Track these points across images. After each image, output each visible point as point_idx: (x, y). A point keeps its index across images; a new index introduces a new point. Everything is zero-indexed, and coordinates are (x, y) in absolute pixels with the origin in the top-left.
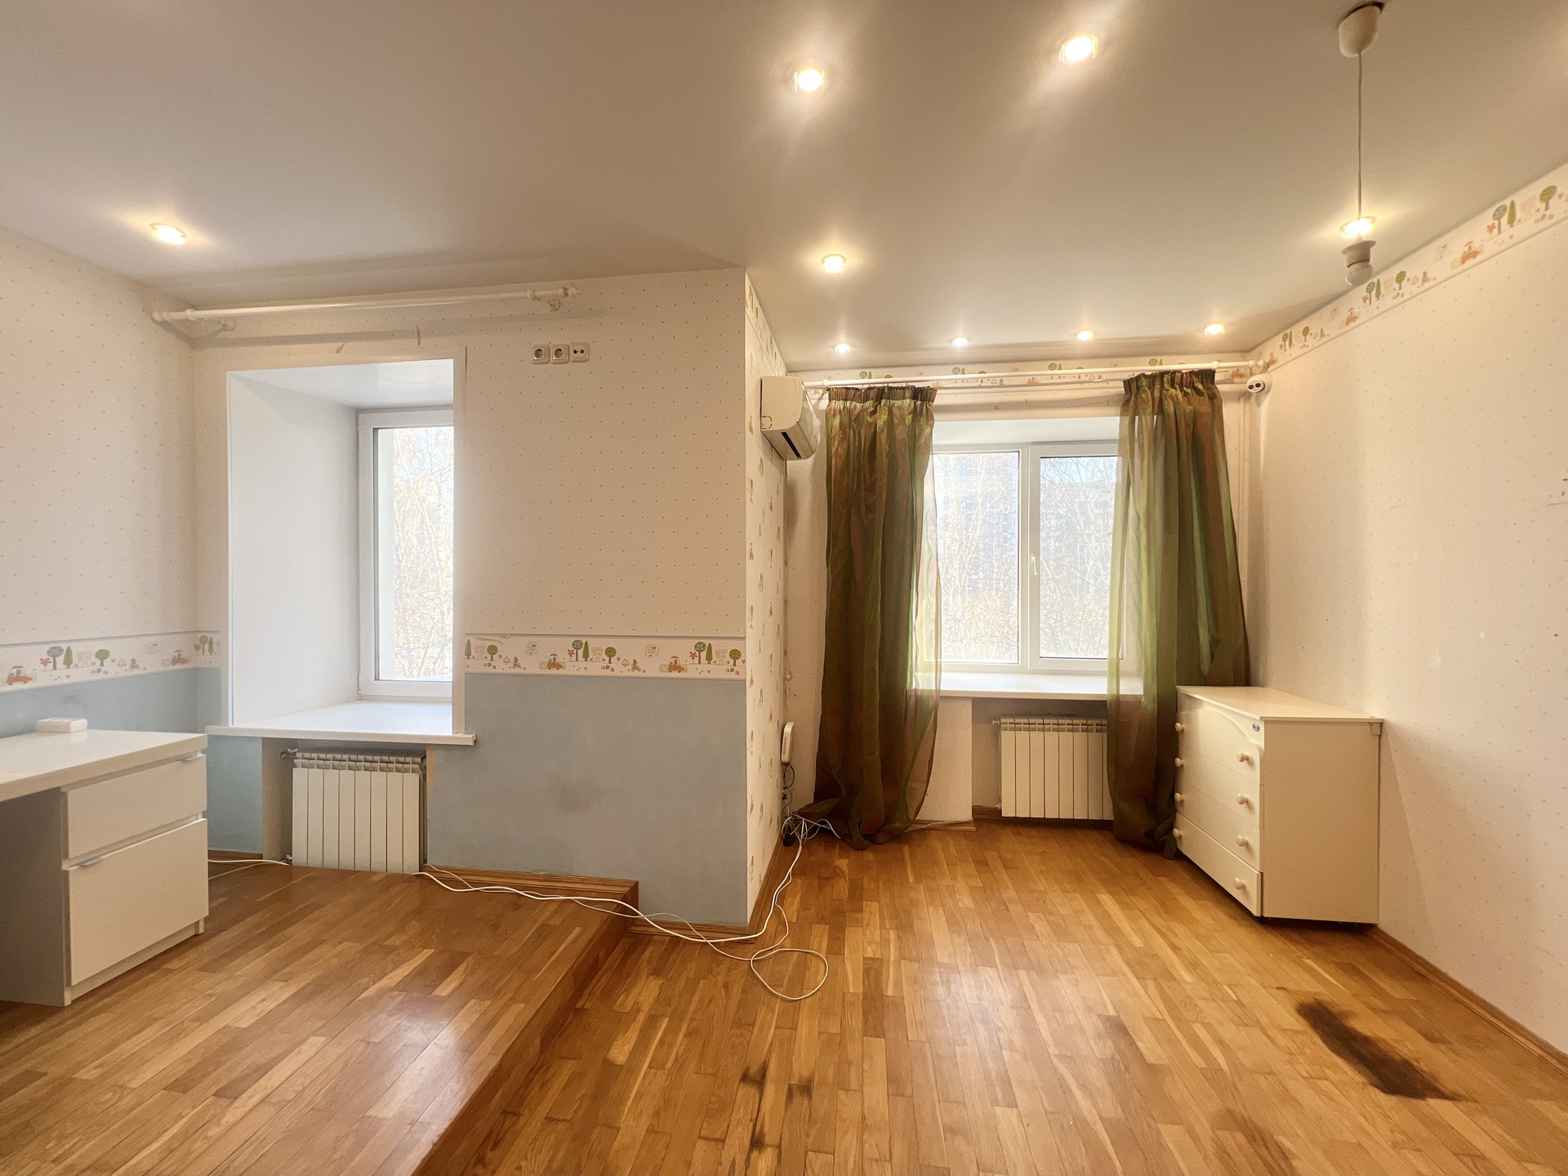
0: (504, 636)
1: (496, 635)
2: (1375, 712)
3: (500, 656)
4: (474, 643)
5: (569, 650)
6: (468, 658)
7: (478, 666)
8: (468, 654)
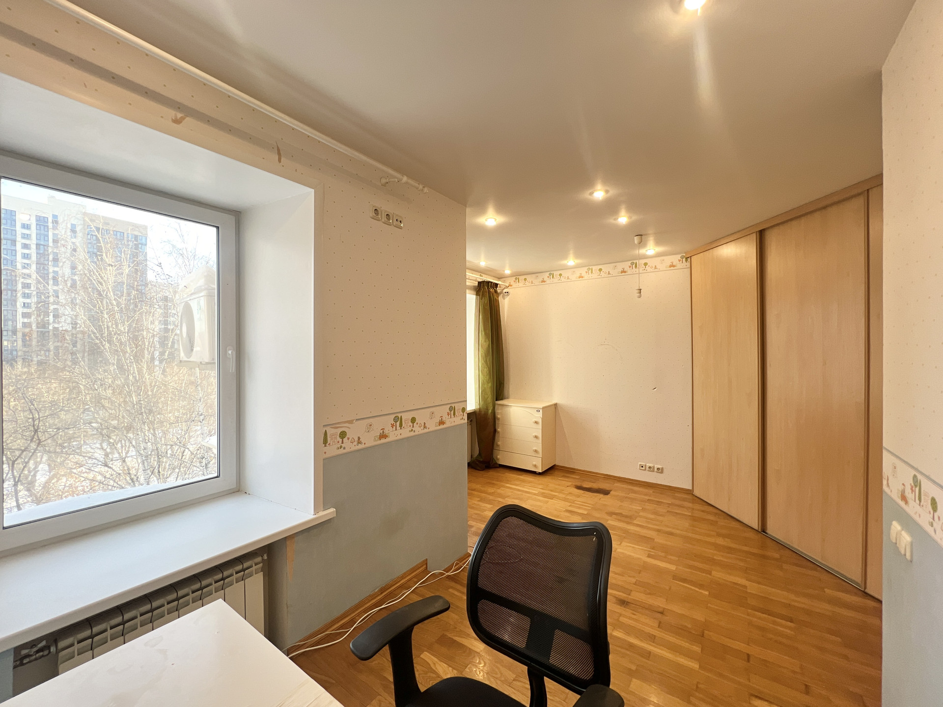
0: (351, 422)
1: (345, 422)
2: (554, 402)
3: (348, 439)
4: (330, 431)
5: (391, 424)
6: (325, 446)
7: (332, 450)
8: (325, 442)
